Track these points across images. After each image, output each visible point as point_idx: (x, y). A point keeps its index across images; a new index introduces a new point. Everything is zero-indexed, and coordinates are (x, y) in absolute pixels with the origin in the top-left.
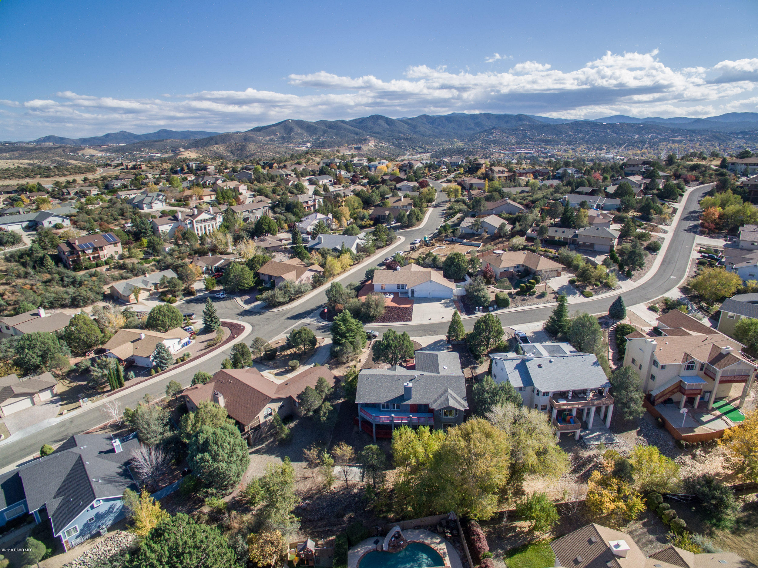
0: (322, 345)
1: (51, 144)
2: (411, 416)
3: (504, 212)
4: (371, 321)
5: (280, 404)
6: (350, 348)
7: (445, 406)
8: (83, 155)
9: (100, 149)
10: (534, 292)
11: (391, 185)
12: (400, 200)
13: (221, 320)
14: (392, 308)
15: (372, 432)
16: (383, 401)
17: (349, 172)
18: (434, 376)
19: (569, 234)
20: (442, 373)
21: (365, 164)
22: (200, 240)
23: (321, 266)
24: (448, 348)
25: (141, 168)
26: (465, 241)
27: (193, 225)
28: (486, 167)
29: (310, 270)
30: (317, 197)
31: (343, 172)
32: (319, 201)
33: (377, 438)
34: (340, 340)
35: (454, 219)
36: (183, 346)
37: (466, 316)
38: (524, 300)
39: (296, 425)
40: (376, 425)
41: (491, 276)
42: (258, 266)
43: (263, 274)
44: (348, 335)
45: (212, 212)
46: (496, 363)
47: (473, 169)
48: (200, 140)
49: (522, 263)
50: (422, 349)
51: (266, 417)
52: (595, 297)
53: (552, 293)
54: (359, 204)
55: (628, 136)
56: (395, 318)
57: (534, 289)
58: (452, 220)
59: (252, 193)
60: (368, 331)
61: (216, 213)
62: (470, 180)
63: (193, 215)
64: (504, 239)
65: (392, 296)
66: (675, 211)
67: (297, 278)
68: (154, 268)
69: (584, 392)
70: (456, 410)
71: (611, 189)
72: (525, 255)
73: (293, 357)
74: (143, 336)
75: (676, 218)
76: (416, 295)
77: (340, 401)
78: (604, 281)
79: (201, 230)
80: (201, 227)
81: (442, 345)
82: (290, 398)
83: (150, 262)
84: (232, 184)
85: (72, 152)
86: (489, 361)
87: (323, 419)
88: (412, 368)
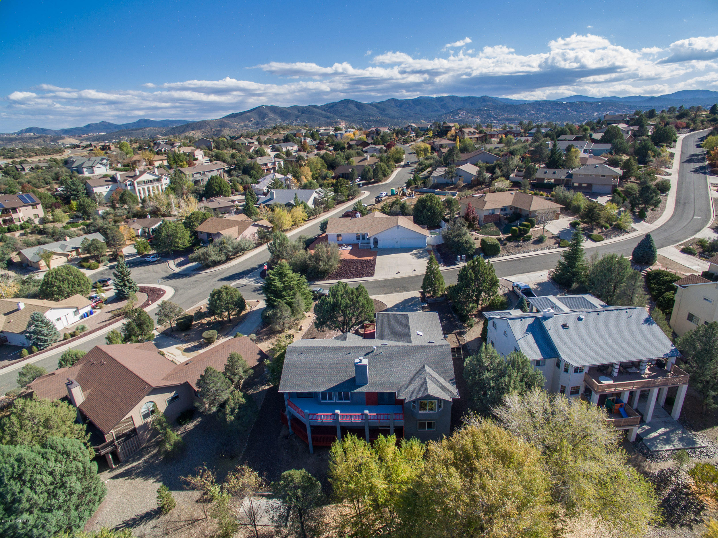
0: (255, 309)
1: (32, 134)
2: (367, 412)
3: (480, 161)
4: (322, 279)
5: (170, 395)
6: (286, 311)
7: (421, 395)
8: (63, 144)
9: (80, 138)
10: (530, 237)
11: (358, 149)
12: (366, 159)
13: (139, 285)
14: (349, 261)
15: (306, 437)
16: (323, 388)
17: (315, 140)
18: (404, 347)
19: (561, 174)
20: (415, 342)
21: (332, 133)
22: (142, 203)
23: (270, 222)
24: (423, 308)
25: (110, 149)
26: (438, 190)
27: (134, 187)
28: (456, 129)
29: (255, 225)
30: (277, 160)
31: (308, 140)
32: (279, 164)
33: (315, 447)
34: (275, 301)
35: (425, 172)
36: (82, 318)
37: (445, 268)
38: (517, 246)
39: (196, 426)
40: (312, 427)
41: (474, 219)
42: (196, 224)
43: (201, 232)
44: (284, 293)
45: (157, 173)
46: (494, 325)
47: (443, 132)
48: (178, 127)
49: (510, 204)
50: (387, 310)
51: (146, 416)
52: (607, 241)
53: (552, 238)
54: (323, 165)
55: (587, 114)
56: (352, 273)
57: (529, 234)
58: (423, 173)
59: (208, 159)
60: (314, 289)
61: (162, 174)
62: (440, 141)
63: (135, 176)
64: (483, 186)
65: (350, 248)
66: (672, 155)
67: (239, 234)
68: (81, 232)
69: (637, 364)
70: (440, 400)
71: (597, 136)
72: (513, 196)
73: (211, 326)
74: (22, 306)
75: (676, 162)
76: (379, 245)
77: (267, 387)
78: (614, 223)
79: (144, 193)
80: (144, 189)
81: (415, 305)
82: (187, 385)
83: (78, 226)
84: (187, 150)
85: (52, 141)
86: (482, 323)
87: (230, 418)
88: (372, 336)
